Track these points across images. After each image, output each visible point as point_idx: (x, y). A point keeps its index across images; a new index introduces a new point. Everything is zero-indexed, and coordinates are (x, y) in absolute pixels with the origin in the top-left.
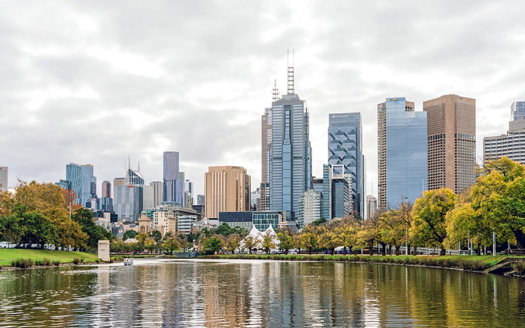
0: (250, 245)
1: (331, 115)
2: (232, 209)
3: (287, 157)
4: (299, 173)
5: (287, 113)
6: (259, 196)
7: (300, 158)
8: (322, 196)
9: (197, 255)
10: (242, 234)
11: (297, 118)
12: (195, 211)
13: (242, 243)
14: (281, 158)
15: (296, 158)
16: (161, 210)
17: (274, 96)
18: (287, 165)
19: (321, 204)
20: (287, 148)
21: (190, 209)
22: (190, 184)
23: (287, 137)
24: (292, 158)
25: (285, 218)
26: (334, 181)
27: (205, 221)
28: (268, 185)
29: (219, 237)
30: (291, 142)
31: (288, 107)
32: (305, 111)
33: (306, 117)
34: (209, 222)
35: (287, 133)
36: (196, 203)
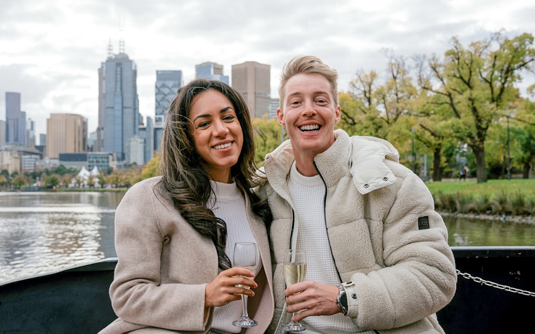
0: (79, 182)
1: (157, 72)
2: (70, 150)
3: (118, 107)
4: (129, 121)
5: (119, 69)
6: (95, 137)
7: (129, 108)
8: (145, 142)
9: (40, 189)
10: (74, 173)
11: (127, 74)
12: (37, 151)
13: (74, 181)
14: (113, 108)
15: (126, 108)
16: (6, 150)
17: (109, 51)
18: (119, 114)
19: (145, 148)
20: (119, 100)
21: (33, 150)
22: (32, 123)
23: (119, 90)
24: (123, 108)
25: (115, 158)
26: (156, 129)
27: (47, 160)
28: (103, 129)
29: (57, 176)
30: (122, 95)
31: (119, 64)
32: (133, 68)
33: (135, 73)
34: (50, 162)
35: (119, 86)
36: (38, 143)
